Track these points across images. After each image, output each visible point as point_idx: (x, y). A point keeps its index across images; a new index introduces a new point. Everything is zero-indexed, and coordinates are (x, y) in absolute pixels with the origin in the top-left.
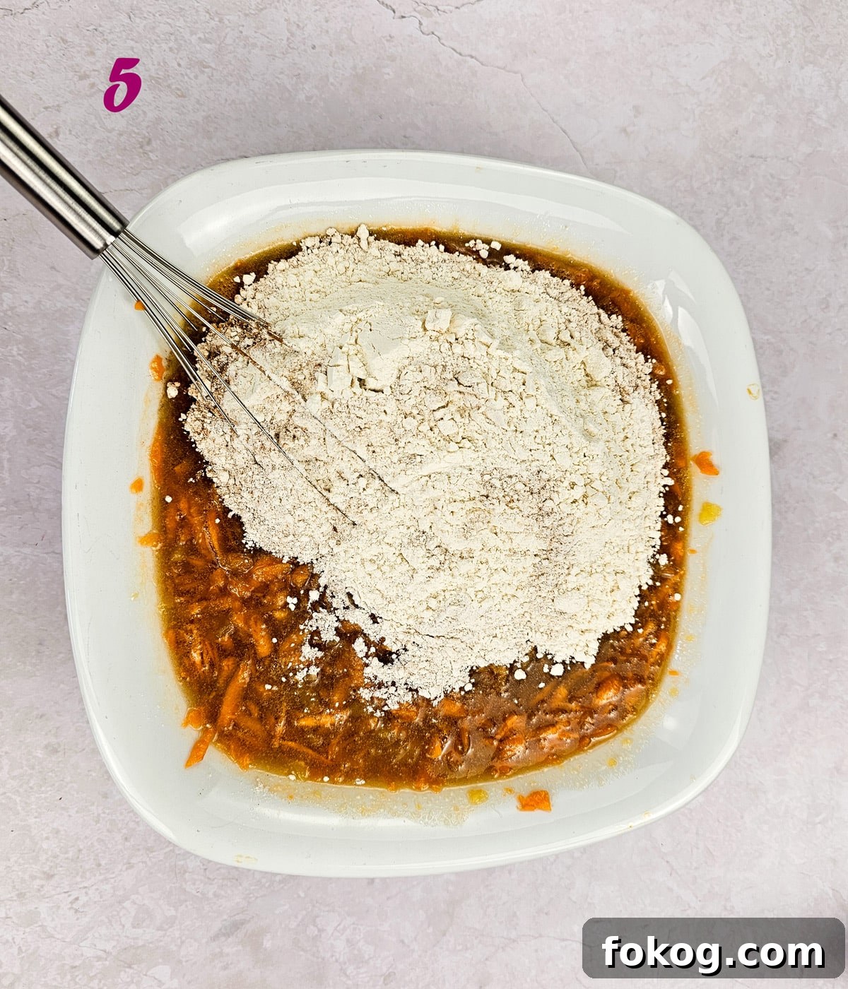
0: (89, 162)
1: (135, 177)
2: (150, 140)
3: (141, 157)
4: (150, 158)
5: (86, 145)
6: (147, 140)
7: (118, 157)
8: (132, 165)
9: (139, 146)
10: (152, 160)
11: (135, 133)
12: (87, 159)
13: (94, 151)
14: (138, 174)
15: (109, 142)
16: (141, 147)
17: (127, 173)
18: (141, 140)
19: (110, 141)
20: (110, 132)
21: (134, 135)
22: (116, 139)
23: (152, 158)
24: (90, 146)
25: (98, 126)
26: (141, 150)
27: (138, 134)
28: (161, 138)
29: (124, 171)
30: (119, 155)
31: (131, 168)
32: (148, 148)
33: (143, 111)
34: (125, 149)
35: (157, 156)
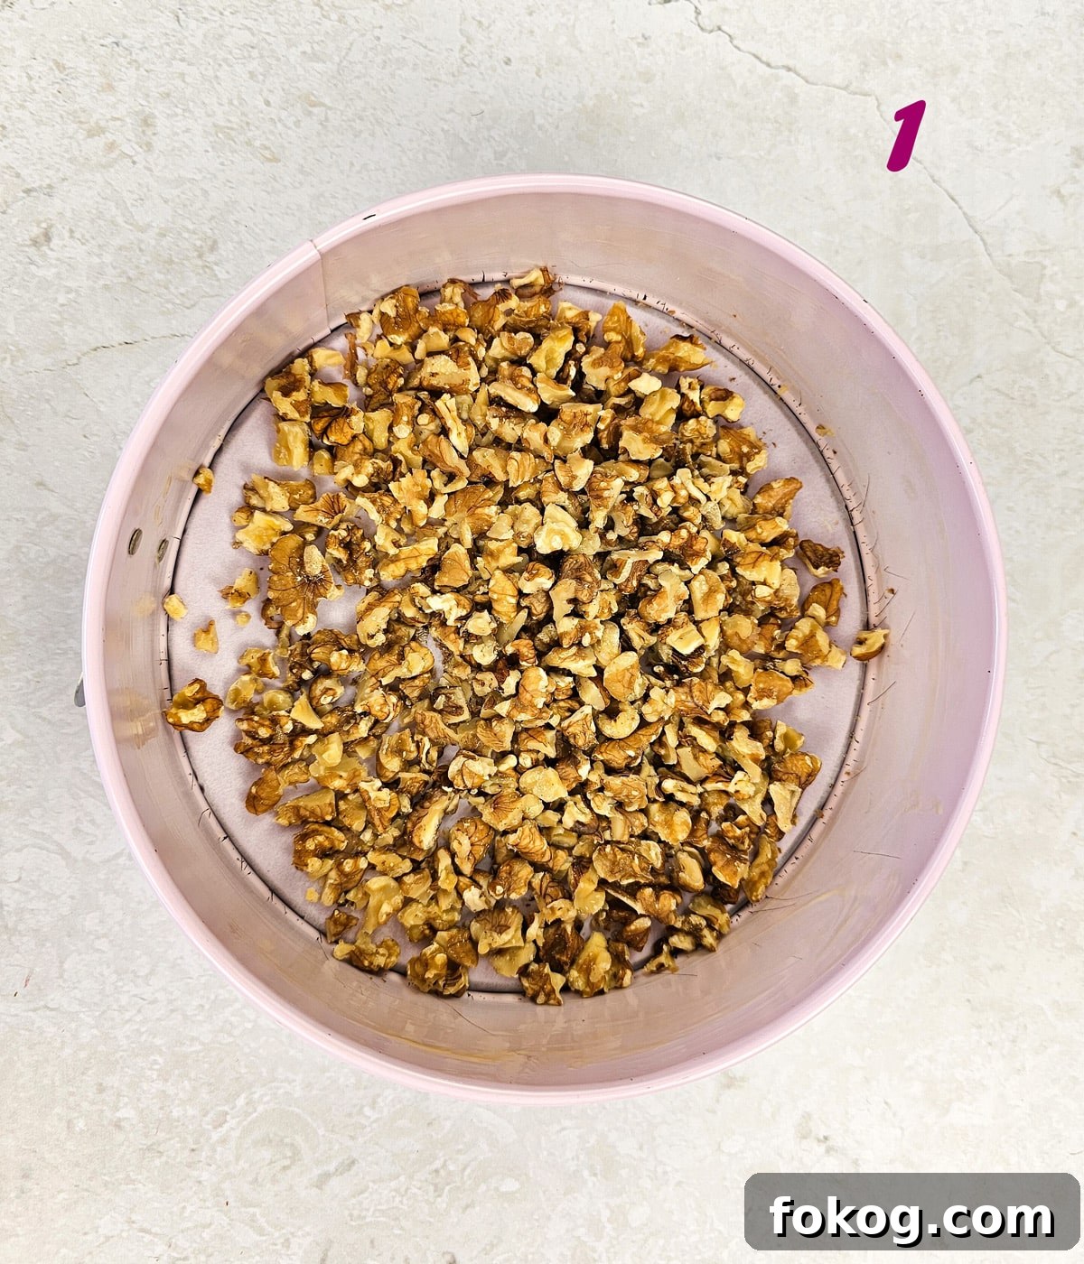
0: (106, 287)
1: (187, 311)
2: (215, 242)
3: (199, 274)
4: (216, 275)
5: (99, 256)
6: (210, 243)
7: (158, 276)
8: (182, 290)
9: (196, 254)
10: (218, 280)
11: (188, 230)
12: (101, 282)
13: (114, 268)
14: (193, 306)
15: (141, 250)
16: (200, 256)
17: (173, 303)
18: (198, 243)
19: (143, 246)
20: (143, 230)
21: (186, 235)
22: (153, 242)
23: (220, 276)
24: (108, 258)
25: (120, 220)
26: (200, 263)
27: (194, 233)
28: (236, 239)
29: (168, 301)
30: (160, 272)
31: (182, 295)
32: (211, 258)
33: (202, 189)
34: (171, 262)
35: (228, 272)
